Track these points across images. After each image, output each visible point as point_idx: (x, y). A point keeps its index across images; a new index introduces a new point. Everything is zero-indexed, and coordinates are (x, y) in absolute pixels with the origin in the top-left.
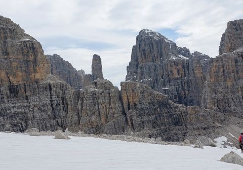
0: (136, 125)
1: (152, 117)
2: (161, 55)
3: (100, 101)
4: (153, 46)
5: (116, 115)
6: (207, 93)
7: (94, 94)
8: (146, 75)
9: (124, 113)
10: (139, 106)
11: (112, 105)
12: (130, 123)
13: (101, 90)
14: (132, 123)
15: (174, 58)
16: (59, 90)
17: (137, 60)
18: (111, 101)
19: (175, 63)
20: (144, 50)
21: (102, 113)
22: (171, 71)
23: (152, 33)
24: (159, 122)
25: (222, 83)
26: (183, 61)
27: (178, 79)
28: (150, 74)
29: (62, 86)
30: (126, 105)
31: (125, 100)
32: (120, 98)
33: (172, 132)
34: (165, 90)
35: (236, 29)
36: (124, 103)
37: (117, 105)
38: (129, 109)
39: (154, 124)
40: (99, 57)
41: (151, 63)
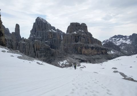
0: (39, 56)
1: (44, 54)
2: (46, 29)
3: (26, 47)
4: (42, 25)
5: (32, 53)
6: (62, 46)
7: (24, 44)
8: (39, 36)
9: (35, 52)
10: (40, 49)
11: (31, 49)
12: (37, 56)
13: (26, 43)
14: (38, 56)
15: (50, 31)
16: (9, 42)
17: (36, 29)
18: (30, 47)
19: (51, 33)
20: (39, 26)
21: (27, 51)
22: (49, 36)
23: (42, 19)
24: (47, 55)
25: (67, 43)
26: (53, 32)
27: (51, 39)
28: (40, 35)
29: (11, 40)
30: (35, 49)
31: (35, 47)
32: (34, 46)
33: (51, 59)
34: (46, 42)
35: (73, 26)
36: (35, 48)
37: (32, 49)
38: (37, 50)
39: (45, 56)
40: (19, 25)
41: (42, 31)
